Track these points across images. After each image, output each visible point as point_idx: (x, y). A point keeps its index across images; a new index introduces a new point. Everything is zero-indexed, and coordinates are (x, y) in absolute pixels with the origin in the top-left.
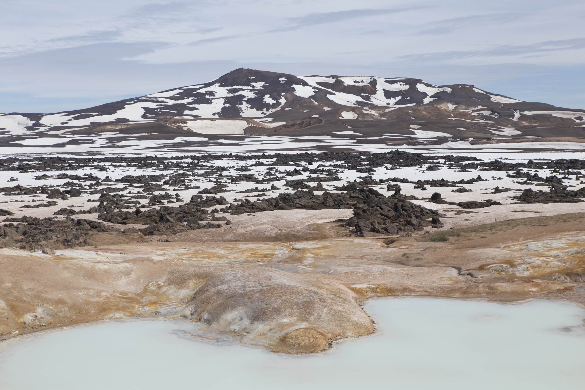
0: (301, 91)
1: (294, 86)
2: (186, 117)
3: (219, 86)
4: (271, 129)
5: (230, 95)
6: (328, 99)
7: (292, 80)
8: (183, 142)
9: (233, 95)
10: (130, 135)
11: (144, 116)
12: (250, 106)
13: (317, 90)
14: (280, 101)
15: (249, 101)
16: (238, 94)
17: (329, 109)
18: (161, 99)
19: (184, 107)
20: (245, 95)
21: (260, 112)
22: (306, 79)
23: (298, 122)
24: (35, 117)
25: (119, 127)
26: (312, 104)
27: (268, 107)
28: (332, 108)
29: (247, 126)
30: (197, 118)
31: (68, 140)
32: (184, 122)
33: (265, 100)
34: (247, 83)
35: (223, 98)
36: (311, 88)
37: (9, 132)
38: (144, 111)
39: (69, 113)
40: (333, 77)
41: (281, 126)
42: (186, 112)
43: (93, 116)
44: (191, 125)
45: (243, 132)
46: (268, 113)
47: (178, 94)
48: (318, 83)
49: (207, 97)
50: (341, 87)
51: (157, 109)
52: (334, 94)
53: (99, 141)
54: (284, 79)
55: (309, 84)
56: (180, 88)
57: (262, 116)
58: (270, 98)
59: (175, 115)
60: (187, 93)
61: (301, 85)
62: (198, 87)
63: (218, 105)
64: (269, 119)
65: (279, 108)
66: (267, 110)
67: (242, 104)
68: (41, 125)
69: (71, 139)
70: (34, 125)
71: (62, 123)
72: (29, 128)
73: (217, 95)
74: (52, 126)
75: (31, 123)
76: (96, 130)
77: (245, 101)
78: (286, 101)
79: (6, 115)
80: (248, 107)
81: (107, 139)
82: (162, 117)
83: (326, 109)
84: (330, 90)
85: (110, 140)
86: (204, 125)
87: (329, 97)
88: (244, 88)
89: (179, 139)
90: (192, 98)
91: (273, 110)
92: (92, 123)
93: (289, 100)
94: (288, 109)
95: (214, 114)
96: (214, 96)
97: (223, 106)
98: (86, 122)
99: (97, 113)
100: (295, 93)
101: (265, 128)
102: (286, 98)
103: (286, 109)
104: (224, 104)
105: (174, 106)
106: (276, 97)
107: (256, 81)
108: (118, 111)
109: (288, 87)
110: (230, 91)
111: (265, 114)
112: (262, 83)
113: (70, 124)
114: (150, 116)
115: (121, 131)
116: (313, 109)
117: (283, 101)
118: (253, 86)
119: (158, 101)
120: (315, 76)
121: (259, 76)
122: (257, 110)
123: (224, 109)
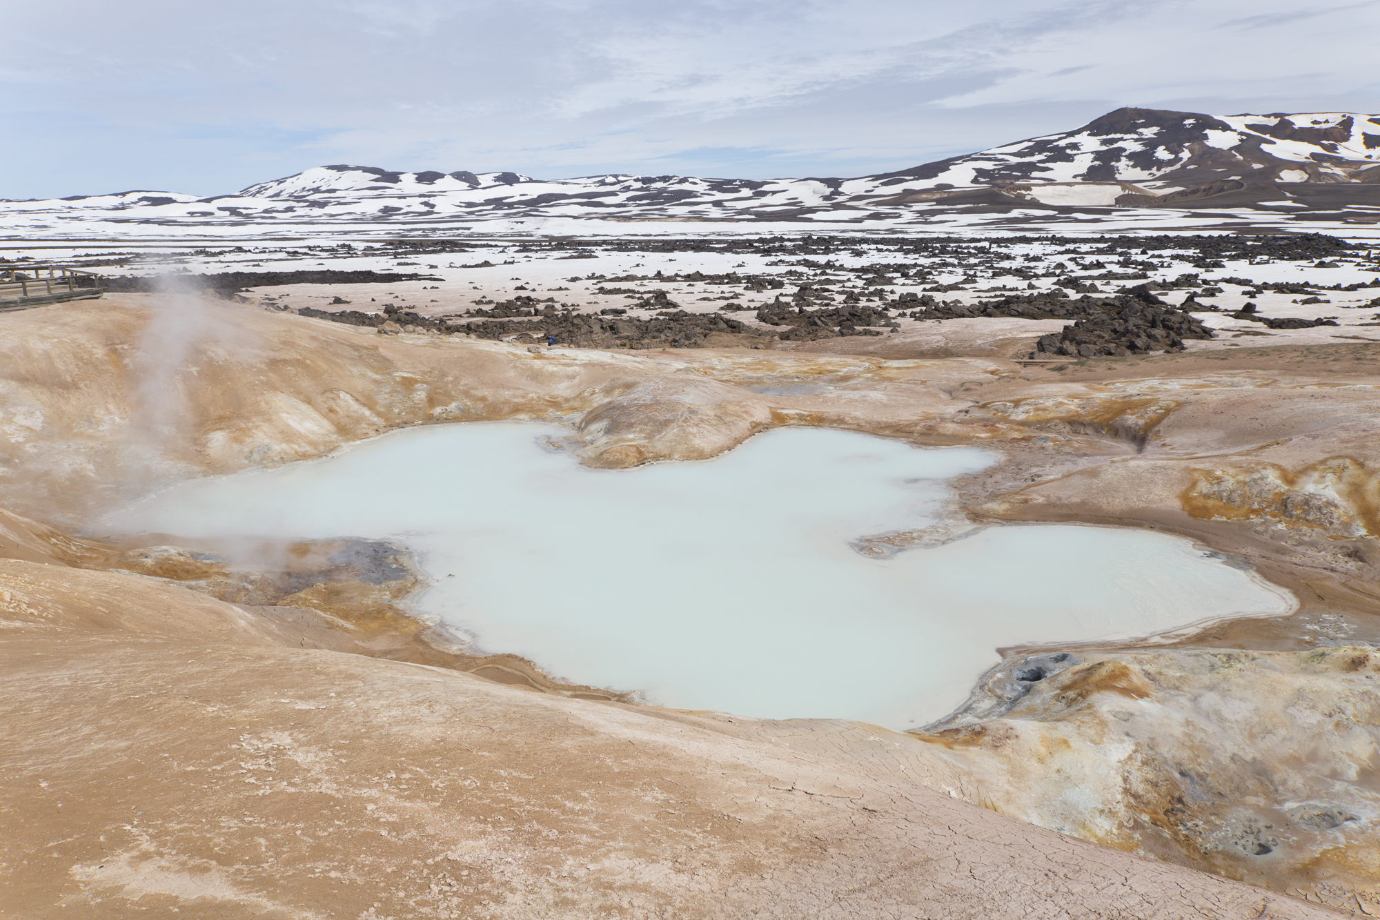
0: (1216, 139)
1: (1207, 131)
2: (1033, 182)
3: (1089, 135)
4: (1158, 198)
5: (1104, 148)
6: (1262, 150)
7: (1206, 122)
8: (1020, 216)
9: (1107, 148)
10: (950, 207)
11: (975, 181)
12: (1132, 163)
13: (1244, 137)
14: (1181, 155)
15: (1131, 156)
16: (1116, 145)
17: (1260, 166)
18: (1000, 157)
19: (1033, 167)
20: (1126, 148)
21: (1147, 172)
22: (1228, 121)
23: (1203, 187)
24: (834, 183)
25: (938, 196)
26: (1233, 160)
27: (1160, 164)
28: (1267, 165)
29: (1122, 193)
30: (1050, 182)
31: (868, 213)
32: (1028, 188)
33: (1156, 155)
34: (1132, 129)
35: (1092, 153)
36: (1236, 133)
37: (801, 202)
38: (976, 174)
39: (876, 178)
40: (1276, 115)
41: (1174, 193)
42: (1035, 174)
43: (907, 181)
44: (1037, 193)
45: (1113, 203)
46: (1158, 174)
47: (1025, 148)
48: (1248, 126)
49: (1068, 151)
50: (1288, 131)
51: (994, 170)
52: (1274, 143)
53: (907, 215)
54: (1192, 121)
55: (1233, 128)
56: (1029, 140)
57: (1150, 178)
58: (1166, 152)
59: (1018, 178)
60: (1040, 146)
61: (1219, 129)
62: (1056, 137)
63: (1083, 162)
64: (1159, 183)
65: (1178, 166)
66: (1158, 170)
67: (1120, 161)
68: (840, 194)
69: (872, 212)
70: (832, 193)
71: (867, 191)
72: (826, 198)
73: (1083, 149)
74: (854, 195)
75: (828, 191)
76: (906, 199)
77: (1125, 156)
78: (1190, 155)
79: (801, 180)
80: (1128, 166)
81: (918, 212)
82: (999, 182)
83: (1256, 166)
84: (1268, 137)
85: (922, 213)
86: (1056, 193)
87: (1265, 147)
88: (1126, 136)
89: (1015, 213)
90: (1045, 154)
91: (1168, 170)
92: (905, 190)
93: (1196, 153)
94: (1192, 167)
95: (1075, 177)
96: (1079, 149)
97: (1091, 164)
98: (897, 189)
99: (912, 178)
100: (1207, 143)
101: (1148, 197)
102: (1191, 151)
103: (1188, 168)
104: (1092, 162)
105: (1019, 167)
106: (1175, 151)
107: (1145, 126)
108: (940, 174)
109: (1197, 134)
110: (1104, 142)
111: (1155, 175)
112: (1155, 129)
113: (877, 192)
114: (983, 180)
115: (939, 202)
116: (1233, 167)
117: (1185, 155)
118: (1141, 134)
119: (996, 160)
120: (1245, 115)
121: (1151, 117)
122: (1142, 169)
123: (1091, 169)
